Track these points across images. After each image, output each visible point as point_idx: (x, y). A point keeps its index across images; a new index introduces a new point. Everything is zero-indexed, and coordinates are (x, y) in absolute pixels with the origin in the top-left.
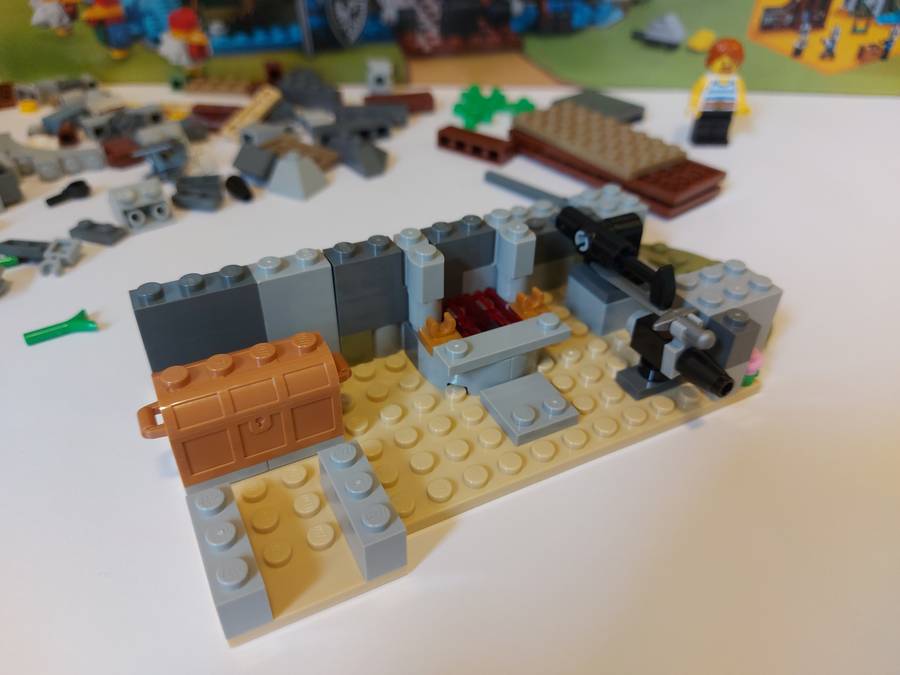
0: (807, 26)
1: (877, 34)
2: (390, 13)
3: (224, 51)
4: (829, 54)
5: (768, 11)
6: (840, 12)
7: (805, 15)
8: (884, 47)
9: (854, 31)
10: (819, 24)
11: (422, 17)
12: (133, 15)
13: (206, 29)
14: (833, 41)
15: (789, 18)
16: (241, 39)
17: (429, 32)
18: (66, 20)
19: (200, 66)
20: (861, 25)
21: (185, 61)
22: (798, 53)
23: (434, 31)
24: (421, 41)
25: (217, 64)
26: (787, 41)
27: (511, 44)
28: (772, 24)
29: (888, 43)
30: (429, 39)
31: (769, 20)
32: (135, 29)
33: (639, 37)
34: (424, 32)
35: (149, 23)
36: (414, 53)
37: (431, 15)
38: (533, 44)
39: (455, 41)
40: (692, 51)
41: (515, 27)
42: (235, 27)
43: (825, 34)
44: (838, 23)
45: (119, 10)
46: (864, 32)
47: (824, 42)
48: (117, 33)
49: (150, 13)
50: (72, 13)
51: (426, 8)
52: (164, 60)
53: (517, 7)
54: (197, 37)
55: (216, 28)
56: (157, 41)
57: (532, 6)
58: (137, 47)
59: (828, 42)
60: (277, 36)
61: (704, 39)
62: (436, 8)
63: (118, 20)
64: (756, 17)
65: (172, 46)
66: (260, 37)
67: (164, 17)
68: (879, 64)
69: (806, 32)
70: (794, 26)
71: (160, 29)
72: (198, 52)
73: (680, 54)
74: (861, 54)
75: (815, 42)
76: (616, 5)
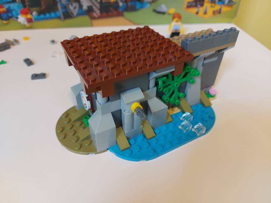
0: (199, 6)
1: (217, 7)
2: (85, 7)
3: (37, 20)
4: (205, 13)
5: (189, 2)
6: (207, 2)
7: (198, 3)
8: (219, 11)
9: (212, 7)
10: (202, 5)
11: (94, 8)
12: (9, 11)
14: (206, 10)
15: (194, 4)
16: (42, 16)
19: (31, 24)
20: (213, 5)
21: (26, 23)
22: (197, 13)
23: (98, 12)
24: (95, 15)
25: (35, 24)
26: (194, 10)
27: (120, 14)
28: (189, 6)
29: (220, 10)
30: (97, 14)
31: (189, 5)
33: (155, 11)
34: (96, 12)
35: (14, 13)
36: (92, 18)
37: (97, 7)
38: (126, 14)
39: (104, 14)
40: (169, 14)
41: (121, 10)
42: (39, 13)
43: (204, 8)
44: (207, 5)
45: (4, 9)
46: (214, 7)
47: (204, 10)
48: (5, 16)
49: (14, 10)
51: (95, 5)
52: (20, 23)
53: (121, 4)
54: (29, 16)
55: (35, 13)
56: (17, 18)
57: (125, 4)
58: (11, 20)
59: (205, 10)
60: (53, 15)
61: (172, 11)
63: (4, 12)
64: (185, 4)
65: (22, 19)
66: (48, 15)
67: (19, 11)
68: (219, 15)
69: (199, 8)
70: (196, 6)
71: (18, 15)
72: (30, 21)
73: (166, 15)
74: (214, 13)
75: (201, 10)
76: (148, 3)
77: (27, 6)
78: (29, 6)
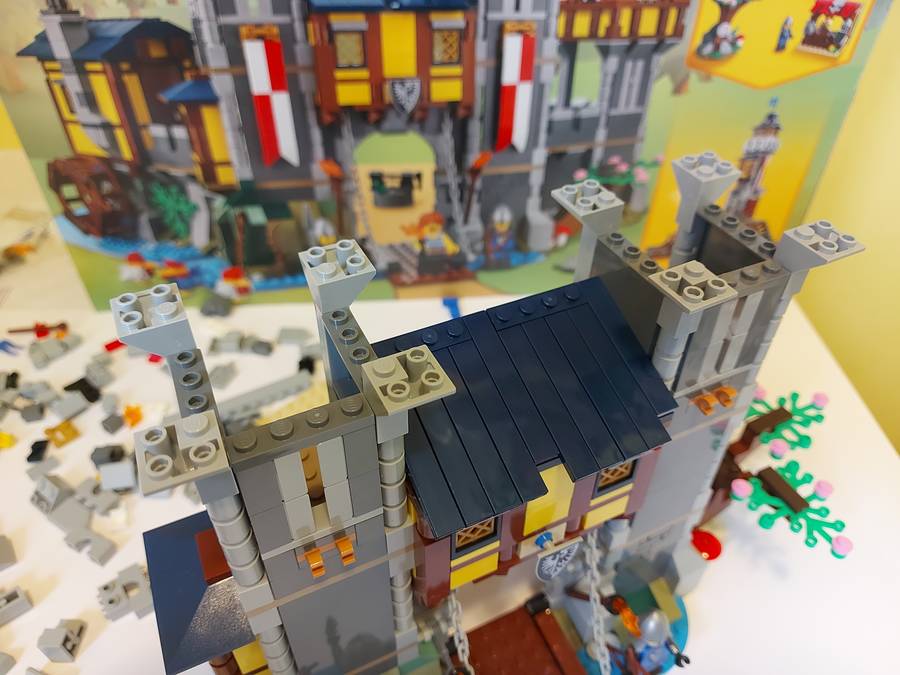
2: (382, 264)
3: (259, 289)
11: (405, 266)
12: (195, 272)
13: (250, 278)
16: (275, 282)
17: (411, 273)
18: (147, 277)
21: (234, 296)
23: (414, 273)
24: (405, 278)
25: (255, 296)
27: (469, 277)
30: (411, 277)
32: (196, 279)
33: (557, 268)
34: (407, 273)
35: (207, 277)
36: (398, 284)
37: (411, 265)
38: (484, 276)
39: (428, 277)
41: (469, 268)
42: (268, 276)
45: (186, 270)
49: (208, 271)
50: (150, 272)
51: (408, 261)
53: (471, 257)
54: (243, 282)
55: (257, 277)
56: (213, 285)
57: (482, 258)
62: (414, 261)
63: (184, 276)
65: (225, 287)
67: (220, 272)
71: (215, 278)
72: (243, 291)
76: (540, 253)
77: (242, 265)
78: (245, 263)
